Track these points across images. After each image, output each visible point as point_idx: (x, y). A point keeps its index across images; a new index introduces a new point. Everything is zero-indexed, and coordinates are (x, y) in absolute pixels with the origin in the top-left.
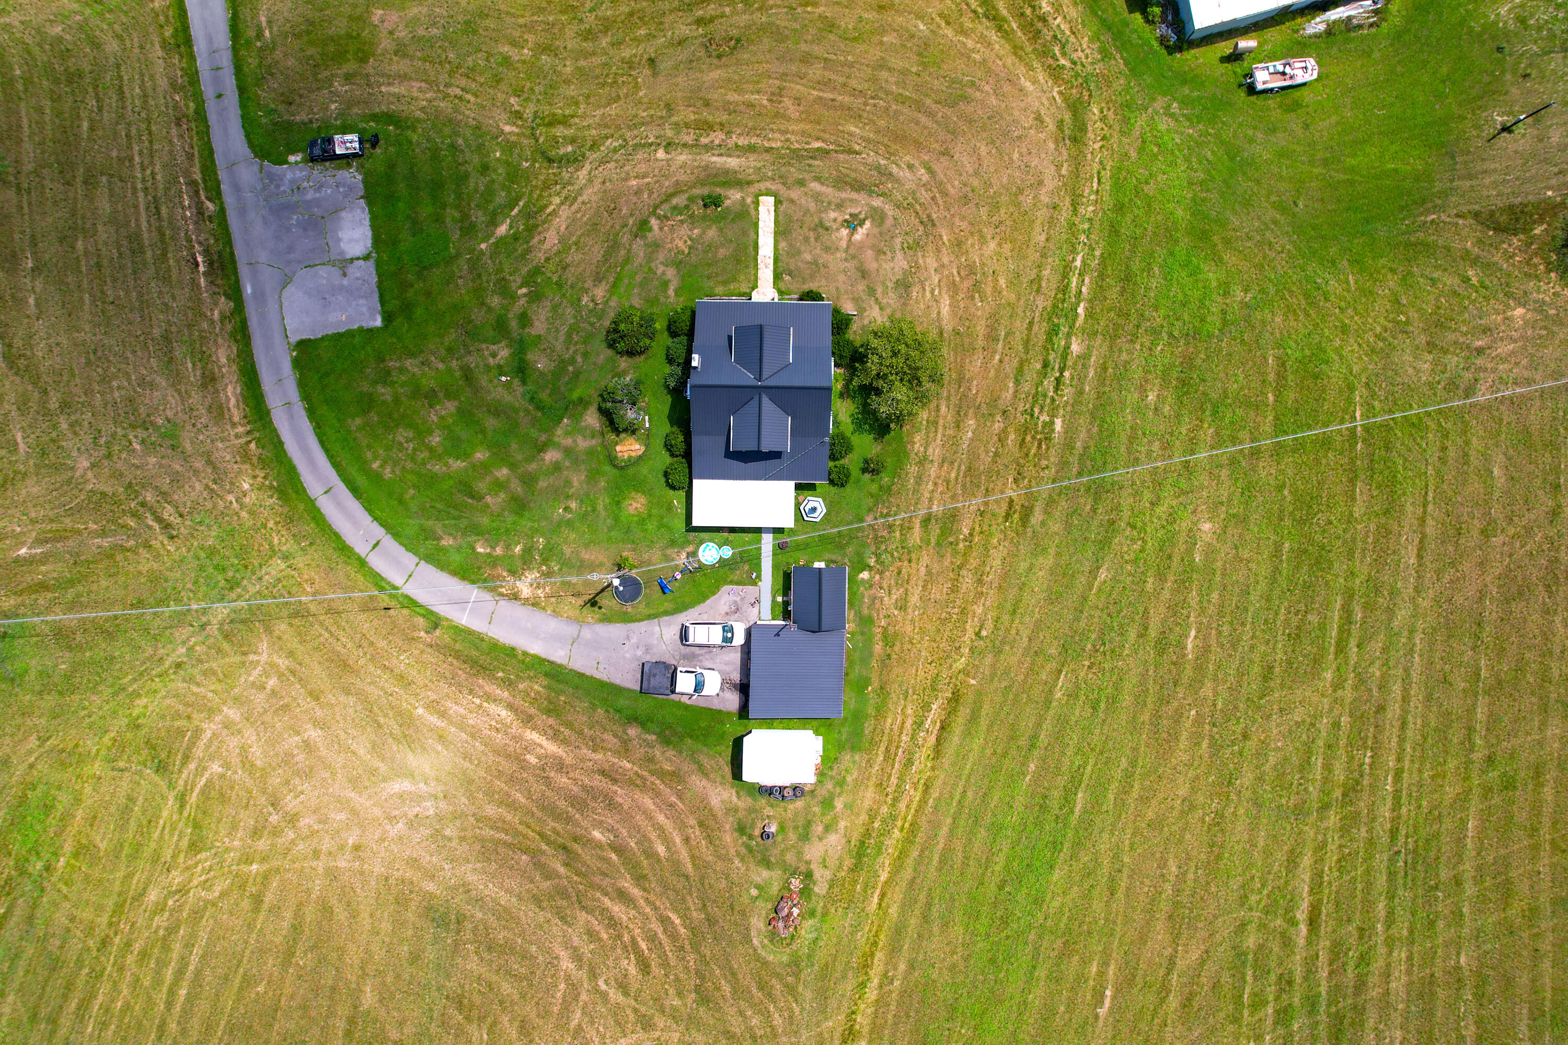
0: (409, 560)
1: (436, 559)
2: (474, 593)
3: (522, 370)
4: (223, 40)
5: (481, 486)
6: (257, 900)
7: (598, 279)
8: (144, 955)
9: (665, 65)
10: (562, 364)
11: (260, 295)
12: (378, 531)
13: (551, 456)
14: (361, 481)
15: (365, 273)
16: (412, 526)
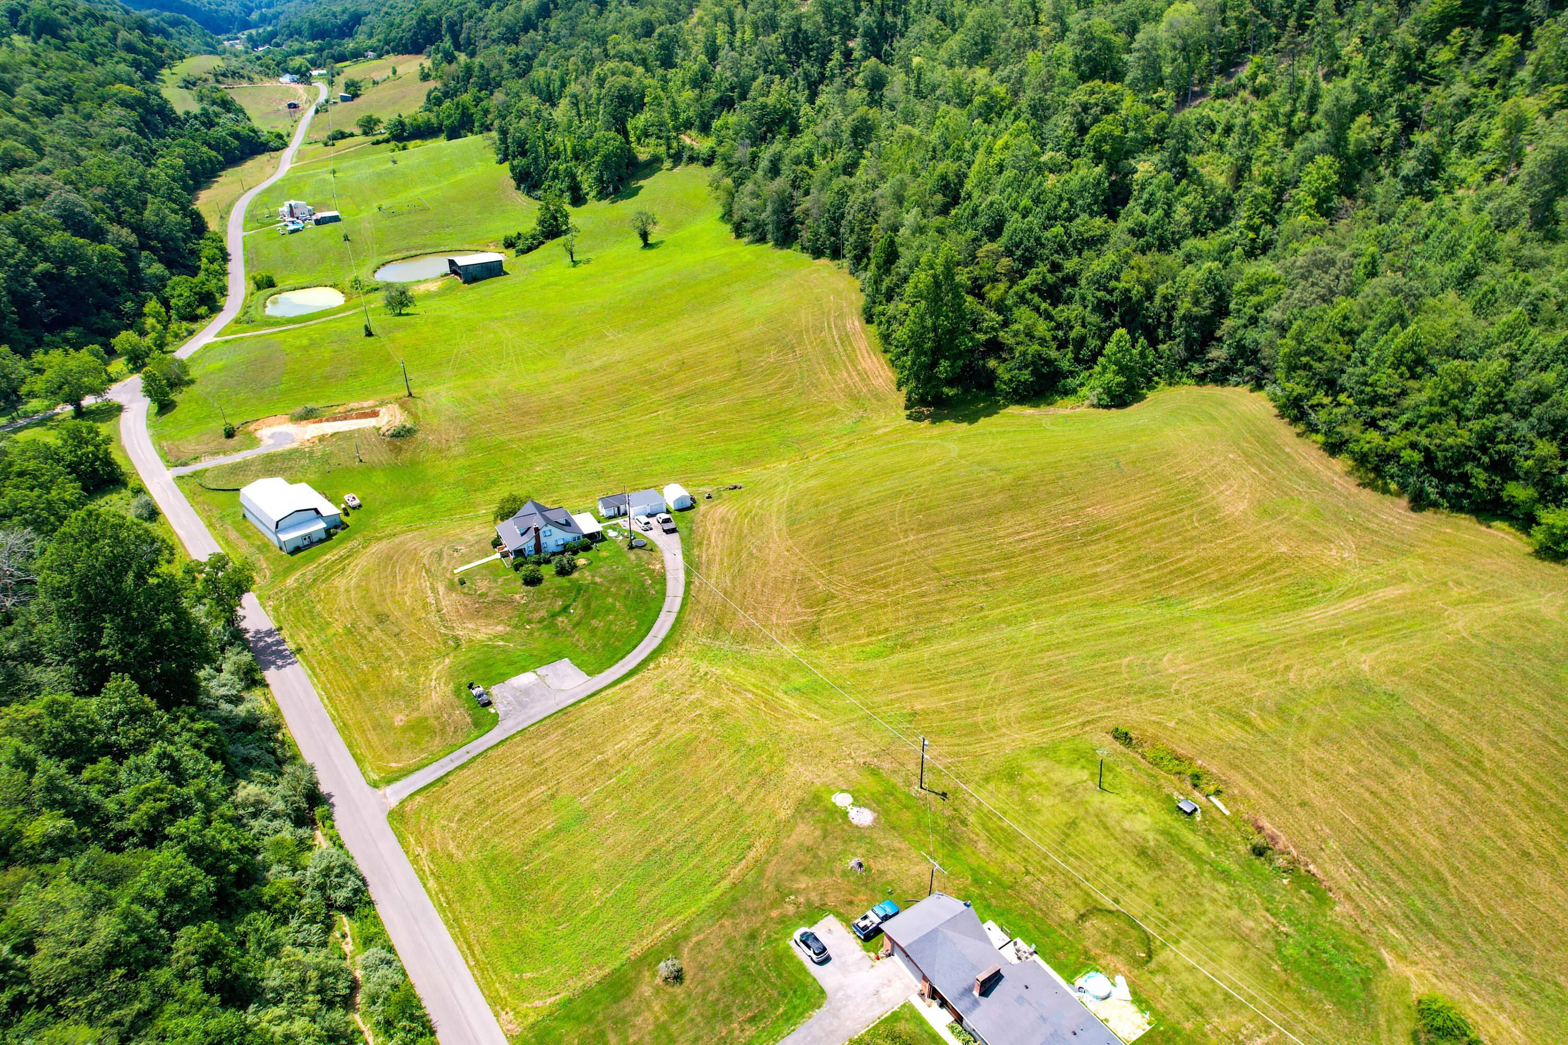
0: (668, 600)
1: (663, 594)
2: (669, 576)
3: (565, 609)
4: (435, 765)
5: (623, 593)
6: (831, 564)
7: (512, 601)
8: (886, 586)
9: (396, 630)
10: (556, 596)
11: (571, 696)
12: (662, 614)
13: (598, 580)
14: (644, 629)
15: (542, 671)
16: (653, 605)
